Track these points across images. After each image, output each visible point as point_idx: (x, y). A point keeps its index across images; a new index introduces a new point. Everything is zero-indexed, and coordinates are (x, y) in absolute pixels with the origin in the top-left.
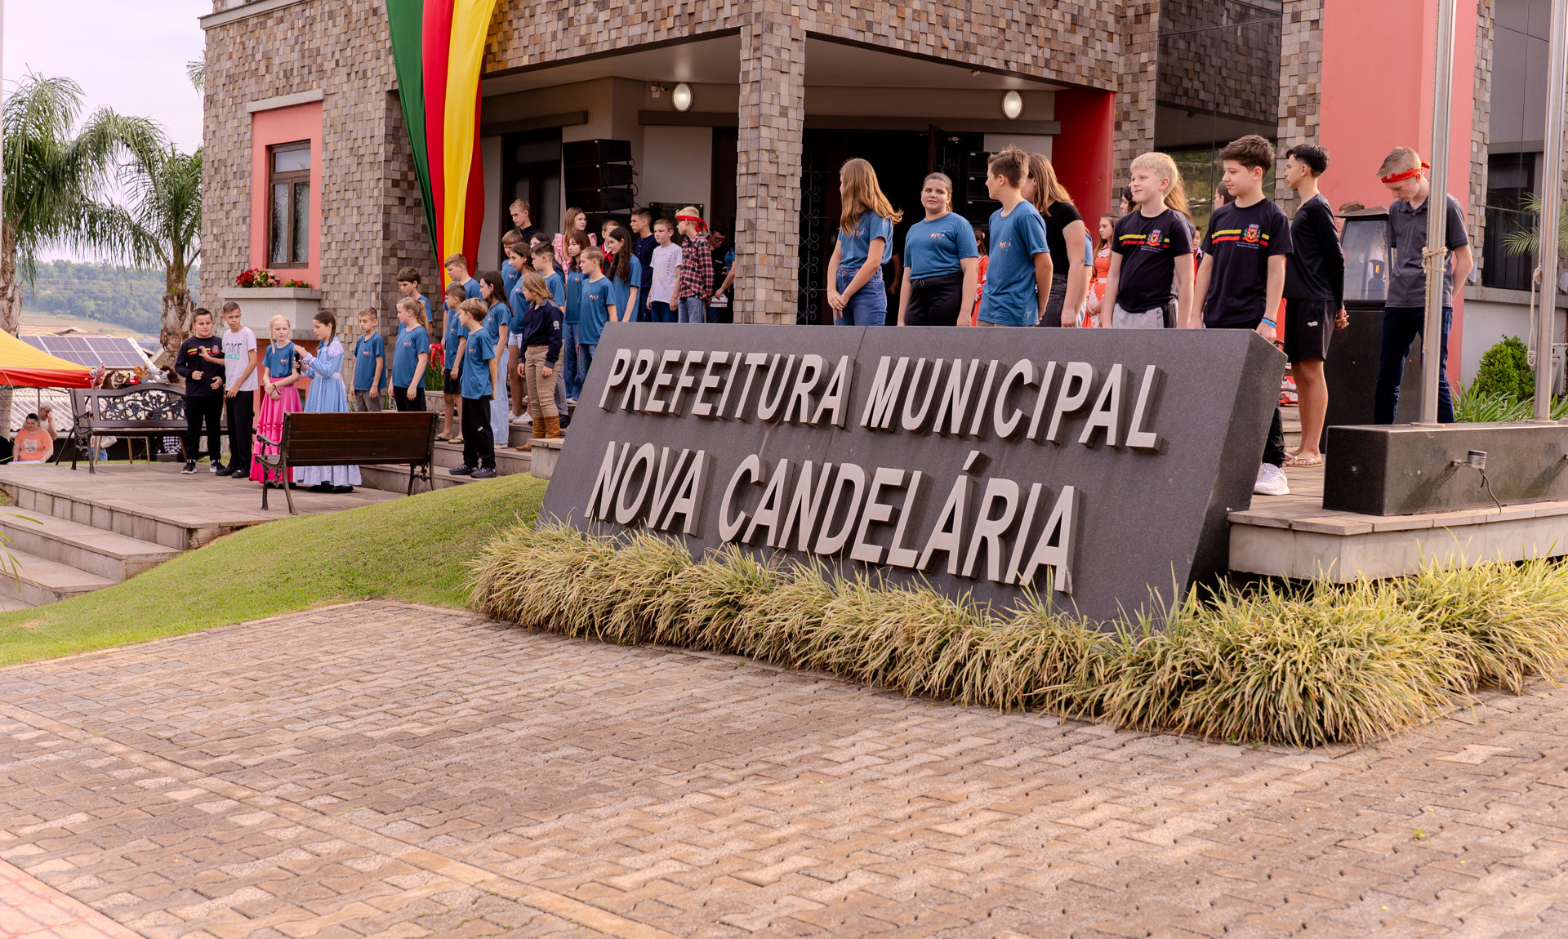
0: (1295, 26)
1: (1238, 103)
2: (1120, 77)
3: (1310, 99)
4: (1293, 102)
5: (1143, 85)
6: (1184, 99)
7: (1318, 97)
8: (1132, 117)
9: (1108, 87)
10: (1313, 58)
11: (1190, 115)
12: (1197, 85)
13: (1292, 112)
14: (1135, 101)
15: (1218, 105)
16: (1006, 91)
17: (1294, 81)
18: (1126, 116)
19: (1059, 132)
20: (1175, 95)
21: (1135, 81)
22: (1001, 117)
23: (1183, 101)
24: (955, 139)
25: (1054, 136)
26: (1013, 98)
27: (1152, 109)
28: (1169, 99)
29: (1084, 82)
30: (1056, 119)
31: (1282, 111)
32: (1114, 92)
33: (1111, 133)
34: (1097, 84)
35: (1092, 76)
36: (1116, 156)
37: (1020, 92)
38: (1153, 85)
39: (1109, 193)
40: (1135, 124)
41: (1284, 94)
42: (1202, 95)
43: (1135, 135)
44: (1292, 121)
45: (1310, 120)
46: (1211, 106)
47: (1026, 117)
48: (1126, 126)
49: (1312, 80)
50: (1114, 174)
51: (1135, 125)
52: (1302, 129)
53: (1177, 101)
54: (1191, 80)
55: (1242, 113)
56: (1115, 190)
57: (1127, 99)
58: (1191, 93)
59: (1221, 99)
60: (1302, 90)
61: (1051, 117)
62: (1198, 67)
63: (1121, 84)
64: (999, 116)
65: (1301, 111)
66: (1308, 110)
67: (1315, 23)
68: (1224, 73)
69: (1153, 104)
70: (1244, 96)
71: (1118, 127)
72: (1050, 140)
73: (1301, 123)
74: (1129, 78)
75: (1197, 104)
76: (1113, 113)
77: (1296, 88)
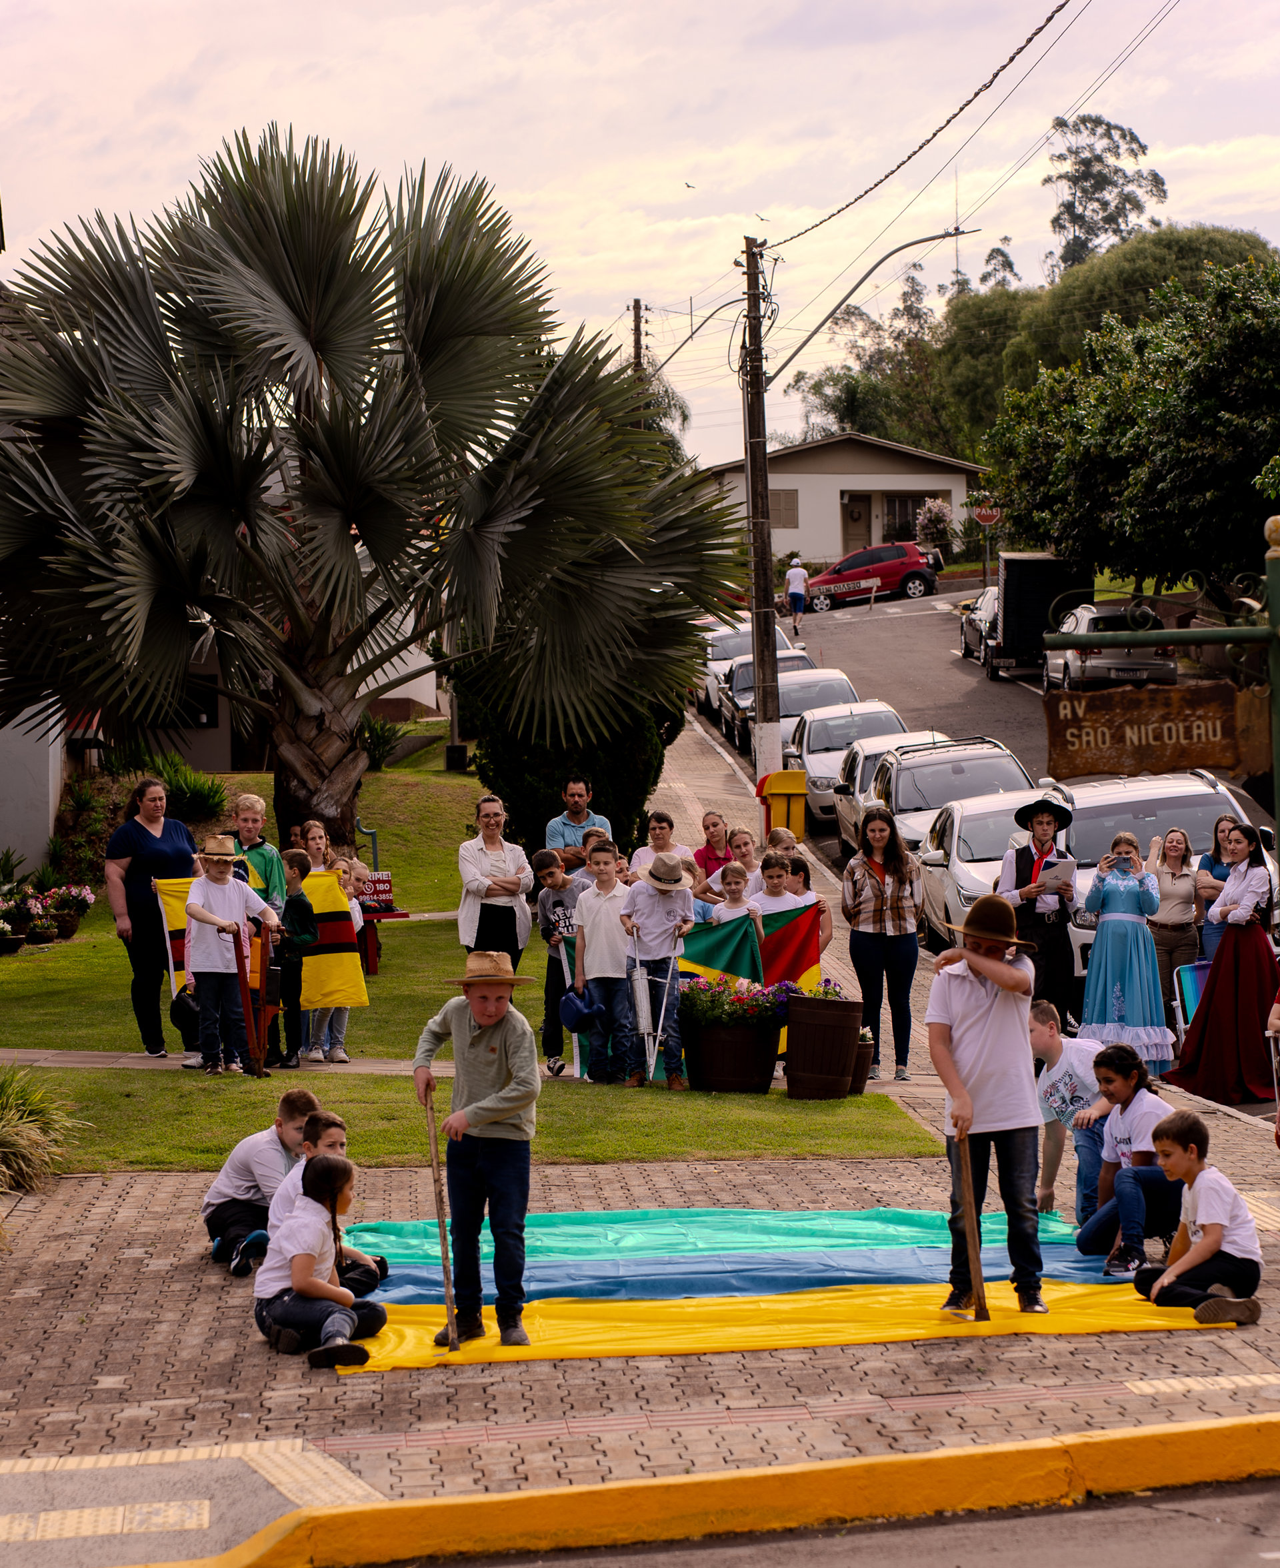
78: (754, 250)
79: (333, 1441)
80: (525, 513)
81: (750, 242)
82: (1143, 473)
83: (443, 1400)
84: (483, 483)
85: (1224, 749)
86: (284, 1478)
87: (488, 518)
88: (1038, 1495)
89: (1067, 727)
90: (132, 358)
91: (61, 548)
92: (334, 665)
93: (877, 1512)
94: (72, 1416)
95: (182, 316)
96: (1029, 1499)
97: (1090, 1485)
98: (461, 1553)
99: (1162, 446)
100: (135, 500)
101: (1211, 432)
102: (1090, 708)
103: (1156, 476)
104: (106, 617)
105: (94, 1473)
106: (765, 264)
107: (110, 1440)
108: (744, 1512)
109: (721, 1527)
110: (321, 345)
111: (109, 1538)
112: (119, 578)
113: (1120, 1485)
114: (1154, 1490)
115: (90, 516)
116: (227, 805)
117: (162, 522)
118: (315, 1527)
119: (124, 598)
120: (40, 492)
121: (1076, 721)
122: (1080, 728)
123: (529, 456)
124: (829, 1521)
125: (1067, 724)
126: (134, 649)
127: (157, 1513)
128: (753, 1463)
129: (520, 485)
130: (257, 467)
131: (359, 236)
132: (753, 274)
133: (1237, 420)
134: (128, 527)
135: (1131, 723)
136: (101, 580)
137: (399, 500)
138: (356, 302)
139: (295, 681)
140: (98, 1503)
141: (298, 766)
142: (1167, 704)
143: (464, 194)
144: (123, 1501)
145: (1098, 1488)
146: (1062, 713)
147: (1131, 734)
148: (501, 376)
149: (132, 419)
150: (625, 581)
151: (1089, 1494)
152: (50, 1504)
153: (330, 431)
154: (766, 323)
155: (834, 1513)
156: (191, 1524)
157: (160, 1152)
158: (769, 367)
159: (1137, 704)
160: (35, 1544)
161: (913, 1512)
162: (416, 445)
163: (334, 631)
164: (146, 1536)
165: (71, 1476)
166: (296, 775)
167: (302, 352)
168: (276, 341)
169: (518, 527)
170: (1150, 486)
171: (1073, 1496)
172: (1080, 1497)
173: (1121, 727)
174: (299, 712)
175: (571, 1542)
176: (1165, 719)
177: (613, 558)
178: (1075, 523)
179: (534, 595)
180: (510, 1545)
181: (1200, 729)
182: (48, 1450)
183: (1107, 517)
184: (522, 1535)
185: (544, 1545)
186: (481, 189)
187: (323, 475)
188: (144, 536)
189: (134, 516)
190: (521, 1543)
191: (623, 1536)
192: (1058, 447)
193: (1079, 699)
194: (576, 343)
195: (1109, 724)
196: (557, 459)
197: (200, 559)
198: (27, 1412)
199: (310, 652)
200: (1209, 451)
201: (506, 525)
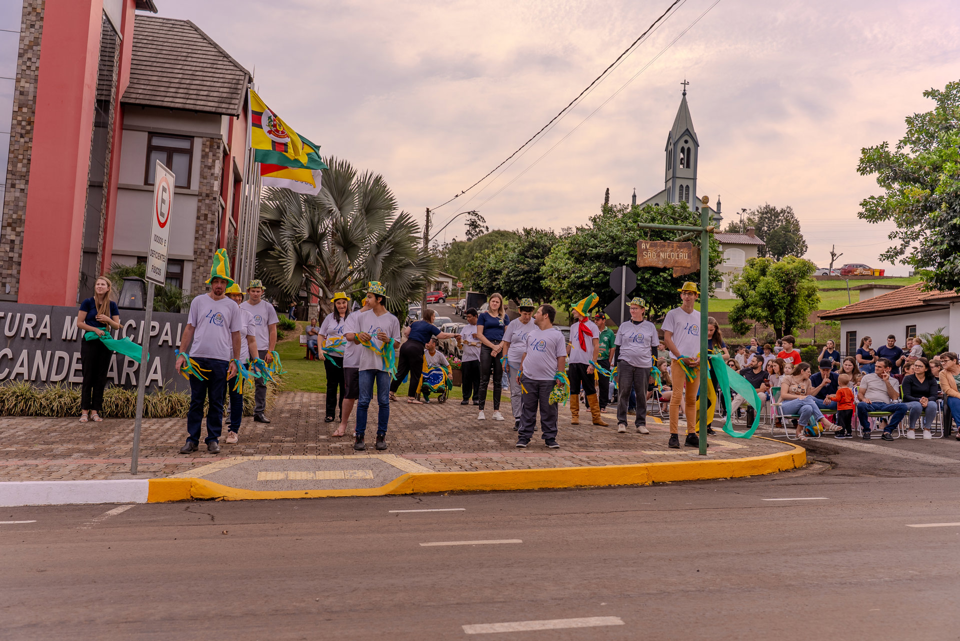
0: (12, 190)
3: (18, 221)
4: (10, 221)
10: (21, 204)
17: (11, 212)
45: (18, 229)
49: (20, 213)
60: (15, 216)
65: (14, 225)
67: (22, 190)
73: (14, 229)
77: (12, 215)
78: (428, 211)
79: (404, 455)
80: (389, 252)
81: (428, 209)
82: (505, 272)
83: (432, 446)
84: (377, 245)
85: (688, 262)
86: (397, 464)
87: (378, 253)
88: (638, 481)
89: (644, 251)
90: (293, 208)
91: (273, 250)
92: (336, 286)
93: (591, 484)
94: (315, 445)
95: (305, 201)
96: (636, 483)
97: (654, 479)
98: (461, 490)
99: (511, 266)
100: (293, 240)
101: (523, 263)
102: (651, 246)
103: (509, 272)
104: (284, 267)
105: (331, 460)
106: (431, 214)
107: (330, 452)
108: (551, 482)
109: (544, 486)
110: (340, 209)
111: (341, 480)
112: (289, 258)
113: (663, 480)
114: (672, 482)
115: (280, 244)
116: (296, 327)
117: (299, 245)
118: (414, 479)
119: (289, 263)
120: (269, 236)
121: (646, 249)
122: (647, 252)
123: (390, 238)
124: (577, 486)
125: (644, 250)
126: (290, 276)
127: (355, 473)
128: (545, 467)
129: (388, 245)
130: (324, 235)
131: (352, 183)
132: (428, 216)
133: (531, 261)
134: (292, 246)
135: (662, 251)
136: (284, 258)
137: (360, 245)
138: (350, 199)
139: (326, 289)
140: (334, 469)
141: (326, 310)
142: (673, 247)
143: (377, 177)
144: (343, 469)
145: (656, 481)
146: (643, 247)
147: (662, 255)
148: (383, 220)
149: (295, 220)
150: (409, 271)
151: (653, 482)
152: (319, 469)
153: (343, 228)
154: (430, 228)
155: (578, 483)
156: (368, 477)
157: (309, 388)
158: (430, 238)
159: (664, 246)
160: (317, 481)
161: (602, 485)
162: (363, 233)
163: (337, 279)
164: (354, 480)
165: (324, 460)
166: (325, 312)
167: (335, 209)
168: (330, 206)
169: (387, 255)
170: (507, 276)
171: (649, 482)
172: (650, 482)
173: (659, 252)
174: (327, 297)
175: (497, 489)
176: (672, 251)
177: (408, 266)
178: (487, 284)
179: (387, 273)
180: (477, 488)
181: (681, 255)
182: (311, 454)
183: (494, 283)
184: (481, 485)
185: (488, 489)
186: (381, 178)
187: (341, 238)
188: (295, 248)
189: (293, 244)
190: (481, 488)
191: (513, 487)
192: (485, 266)
193: (648, 243)
194: (402, 214)
195: (656, 251)
196: (397, 239)
197: (308, 256)
198: (300, 444)
199: (331, 283)
200: (523, 267)
201: (384, 254)
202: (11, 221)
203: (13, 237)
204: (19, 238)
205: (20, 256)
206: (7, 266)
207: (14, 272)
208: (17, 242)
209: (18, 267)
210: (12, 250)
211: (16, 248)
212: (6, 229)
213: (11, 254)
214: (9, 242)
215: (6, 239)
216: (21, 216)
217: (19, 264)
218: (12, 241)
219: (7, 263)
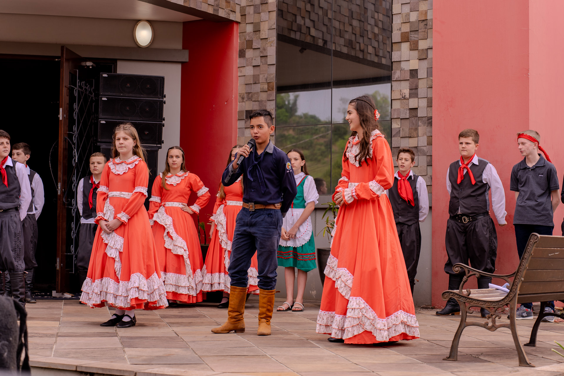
1: (342, 41)
2: (243, 9)
3: (422, 25)
4: (406, 28)
5: (264, 16)
6: (298, 34)
7: (429, 23)
8: (255, 45)
9: (232, 17)
11: (302, 51)
12: (308, 23)
13: (405, 38)
14: (257, 31)
15: (325, 42)
16: (138, 21)
17: (406, 9)
18: (249, 44)
19: (187, 60)
20: (290, 30)
21: (257, 12)
22: (133, 45)
23: (297, 36)
24: (89, 64)
25: (183, 63)
26: (144, 28)
27: (273, 38)
28: (286, 33)
29: (210, 11)
30: (184, 48)
31: (396, 36)
32: (238, 23)
33: (236, 60)
34: (222, 13)
35: (218, 5)
36: (241, 81)
37: (151, 22)
38: (274, 15)
39: (235, 116)
40: (258, 51)
41: (397, 21)
42: (313, 32)
43: (258, 62)
44: (405, 46)
45: (423, 45)
46: (320, 43)
47: (156, 46)
48: (249, 53)
49: (423, 7)
50: (239, 98)
51: (257, 53)
52: (415, 53)
53: (293, 36)
54: (303, 18)
55: (345, 50)
56: (240, 112)
57: (249, 29)
58: (304, 30)
59: (328, 37)
60: (414, 17)
61: (180, 46)
62: (309, 7)
63: (243, 15)
64: (131, 45)
65: (413, 37)
66: (421, 35)
68: (330, 16)
69: (274, 34)
70: (347, 36)
71: (242, 54)
72: (179, 67)
73: (414, 47)
74: (251, 10)
75: (309, 40)
76: (237, 42)
77: (408, 15)
202: (408, 30)
203: (414, 64)
204: (425, 64)
205: (430, 105)
206: (407, 130)
207: (422, 141)
208: (422, 74)
209: (429, 129)
210: (414, 92)
211: (422, 85)
212: (400, 50)
213: (413, 103)
214: (408, 76)
215: (401, 70)
216: (426, 13)
217: (429, 121)
218: (414, 73)
219: (407, 123)
